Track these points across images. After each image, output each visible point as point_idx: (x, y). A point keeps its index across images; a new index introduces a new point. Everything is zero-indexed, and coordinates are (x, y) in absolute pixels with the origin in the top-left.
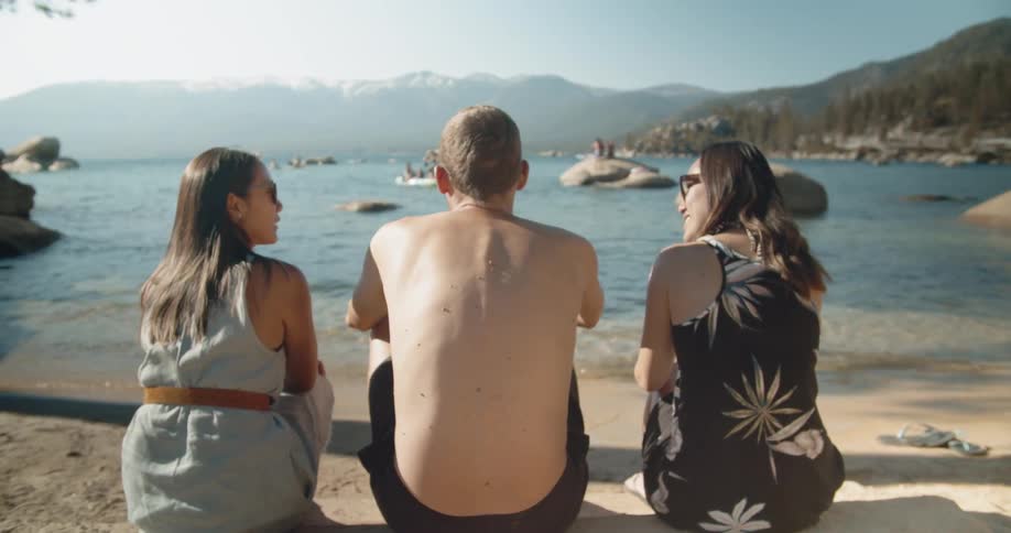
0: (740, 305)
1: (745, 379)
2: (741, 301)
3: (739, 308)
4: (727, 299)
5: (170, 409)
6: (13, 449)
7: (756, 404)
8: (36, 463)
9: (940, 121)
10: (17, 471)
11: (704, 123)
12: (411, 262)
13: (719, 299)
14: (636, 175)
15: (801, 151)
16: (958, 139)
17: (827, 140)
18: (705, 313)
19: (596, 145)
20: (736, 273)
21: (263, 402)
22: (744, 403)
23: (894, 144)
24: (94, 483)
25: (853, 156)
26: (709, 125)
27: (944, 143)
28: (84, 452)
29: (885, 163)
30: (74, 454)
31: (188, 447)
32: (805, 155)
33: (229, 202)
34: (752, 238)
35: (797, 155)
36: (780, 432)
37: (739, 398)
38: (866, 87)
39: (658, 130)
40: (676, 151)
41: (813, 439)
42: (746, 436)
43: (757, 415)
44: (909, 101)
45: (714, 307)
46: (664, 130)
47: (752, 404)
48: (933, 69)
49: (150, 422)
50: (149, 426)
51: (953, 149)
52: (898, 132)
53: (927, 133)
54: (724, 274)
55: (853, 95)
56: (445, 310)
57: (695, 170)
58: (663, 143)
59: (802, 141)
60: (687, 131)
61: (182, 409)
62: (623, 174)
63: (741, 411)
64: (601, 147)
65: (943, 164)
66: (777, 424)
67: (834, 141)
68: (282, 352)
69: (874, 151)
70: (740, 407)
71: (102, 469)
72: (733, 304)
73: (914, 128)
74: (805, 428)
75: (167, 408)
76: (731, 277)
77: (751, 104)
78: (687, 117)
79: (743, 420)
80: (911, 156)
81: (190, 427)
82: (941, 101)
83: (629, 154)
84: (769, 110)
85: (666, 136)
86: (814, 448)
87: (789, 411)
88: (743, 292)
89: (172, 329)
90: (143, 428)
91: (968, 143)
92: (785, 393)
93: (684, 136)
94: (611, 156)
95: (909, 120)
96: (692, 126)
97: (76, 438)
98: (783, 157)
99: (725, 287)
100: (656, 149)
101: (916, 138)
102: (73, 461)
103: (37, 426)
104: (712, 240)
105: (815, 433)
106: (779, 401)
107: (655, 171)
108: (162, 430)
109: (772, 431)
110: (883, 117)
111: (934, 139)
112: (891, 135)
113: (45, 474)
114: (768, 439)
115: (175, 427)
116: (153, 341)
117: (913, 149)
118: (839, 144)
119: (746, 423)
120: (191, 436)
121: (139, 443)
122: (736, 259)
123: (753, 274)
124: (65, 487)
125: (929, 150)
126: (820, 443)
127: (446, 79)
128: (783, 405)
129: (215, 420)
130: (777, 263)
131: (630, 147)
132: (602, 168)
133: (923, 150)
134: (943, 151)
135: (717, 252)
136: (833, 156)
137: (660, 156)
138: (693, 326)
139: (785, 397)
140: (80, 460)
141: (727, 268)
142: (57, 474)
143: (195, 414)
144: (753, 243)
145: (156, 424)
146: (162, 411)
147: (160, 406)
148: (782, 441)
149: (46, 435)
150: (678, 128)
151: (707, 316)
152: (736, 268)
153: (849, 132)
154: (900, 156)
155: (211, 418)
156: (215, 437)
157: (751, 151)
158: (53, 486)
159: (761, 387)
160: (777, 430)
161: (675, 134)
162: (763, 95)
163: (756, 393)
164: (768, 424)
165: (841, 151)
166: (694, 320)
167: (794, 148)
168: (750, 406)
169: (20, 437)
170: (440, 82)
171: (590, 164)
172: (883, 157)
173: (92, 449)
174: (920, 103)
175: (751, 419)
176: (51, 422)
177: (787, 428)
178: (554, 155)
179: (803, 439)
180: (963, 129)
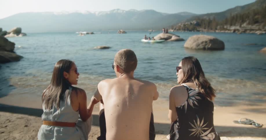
0: (193, 102)
1: (194, 121)
2: (193, 101)
3: (193, 103)
4: (189, 100)
5: (50, 127)
6: (11, 125)
7: (197, 127)
8: (16, 129)
9: (256, 22)
10: (12, 132)
11: (192, 22)
12: (109, 92)
13: (187, 101)
14: (174, 38)
15: (218, 30)
16: (261, 27)
17: (225, 27)
18: (184, 104)
19: (163, 30)
20: (191, 93)
21: (73, 125)
22: (194, 127)
23: (243, 28)
24: (31, 136)
25: (232, 31)
26: (194, 23)
27: (257, 28)
28: (29, 125)
29: (241, 33)
30: (26, 126)
31: (54, 137)
32: (219, 31)
33: (64, 74)
34: (195, 84)
35: (217, 31)
36: (203, 134)
37: (193, 126)
38: (236, 13)
39: (180, 24)
40: (185, 30)
41: (212, 135)
42: (195, 135)
43: (198, 130)
44: (248, 16)
45: (186, 103)
46: (181, 25)
47: (196, 127)
48: (255, 8)
49: (45, 129)
50: (45, 131)
51: (259, 30)
52: (244, 25)
53: (252, 25)
54: (188, 94)
55: (232, 15)
56: (118, 106)
57: (180, 65)
58: (181, 28)
59: (218, 27)
60: (188, 24)
61: (53, 127)
62: (170, 37)
63: (193, 129)
64: (165, 31)
65: (256, 34)
66: (203, 132)
67: (227, 28)
68: (78, 112)
69: (238, 30)
70: (193, 128)
71: (33, 131)
72: (191, 102)
73: (249, 24)
74: (210, 133)
75: (49, 126)
76: (190, 94)
77: (205, 17)
78: (188, 21)
79: (194, 131)
80: (248, 32)
81: (55, 132)
82: (256, 17)
83: (172, 31)
84: (209, 19)
85: (182, 26)
86: (212, 137)
87: (206, 129)
88: (194, 98)
89: (50, 106)
90: (43, 131)
91: (263, 28)
92: (205, 124)
93: (187, 26)
94: (167, 32)
95: (248, 22)
96: (189, 23)
97: (26, 120)
98: (213, 32)
99: (189, 97)
100: (179, 29)
101: (249, 27)
102: (26, 128)
103: (17, 117)
104: (184, 84)
105: (213, 133)
106: (203, 126)
107: (179, 37)
108: (48, 132)
109: (201, 134)
110: (241, 21)
111: (254, 27)
112: (242, 26)
113: (19, 133)
114: (200, 136)
115: (51, 131)
116: (46, 109)
117: (248, 30)
118: (228, 28)
119: (195, 132)
120: (55, 134)
121: (42, 135)
122: (191, 89)
123: (196, 93)
124: (24, 138)
125: (253, 30)
126: (214, 136)
127: (123, 11)
128: (205, 127)
129: (61, 130)
130: (202, 91)
131: (172, 29)
132: (164, 36)
133: (251, 30)
134: (257, 30)
135: (186, 88)
136: (227, 31)
137: (180, 31)
138: (180, 108)
139: (205, 125)
140: (28, 127)
141: (189, 92)
142: (22, 133)
143: (56, 128)
144: (196, 85)
145: (46, 130)
146: (48, 127)
147: (47, 126)
148: (204, 136)
149: (19, 120)
150: (185, 24)
151: (184, 105)
152: (191, 92)
153: (231, 25)
154: (245, 31)
155: (60, 130)
156: (61, 135)
157: (195, 59)
158: (21, 137)
159: (199, 123)
160: (203, 133)
161: (184, 25)
162: (208, 15)
163: (197, 125)
164: (200, 132)
165: (229, 30)
166: (181, 106)
167: (216, 29)
168: (196, 128)
169: (12, 121)
170: (122, 12)
171: (162, 35)
172: (240, 32)
173: (30, 124)
174: (251, 17)
175: (196, 131)
176: (20, 116)
177: (205, 133)
178: (152, 31)
179: (209, 135)
180: (262, 24)
